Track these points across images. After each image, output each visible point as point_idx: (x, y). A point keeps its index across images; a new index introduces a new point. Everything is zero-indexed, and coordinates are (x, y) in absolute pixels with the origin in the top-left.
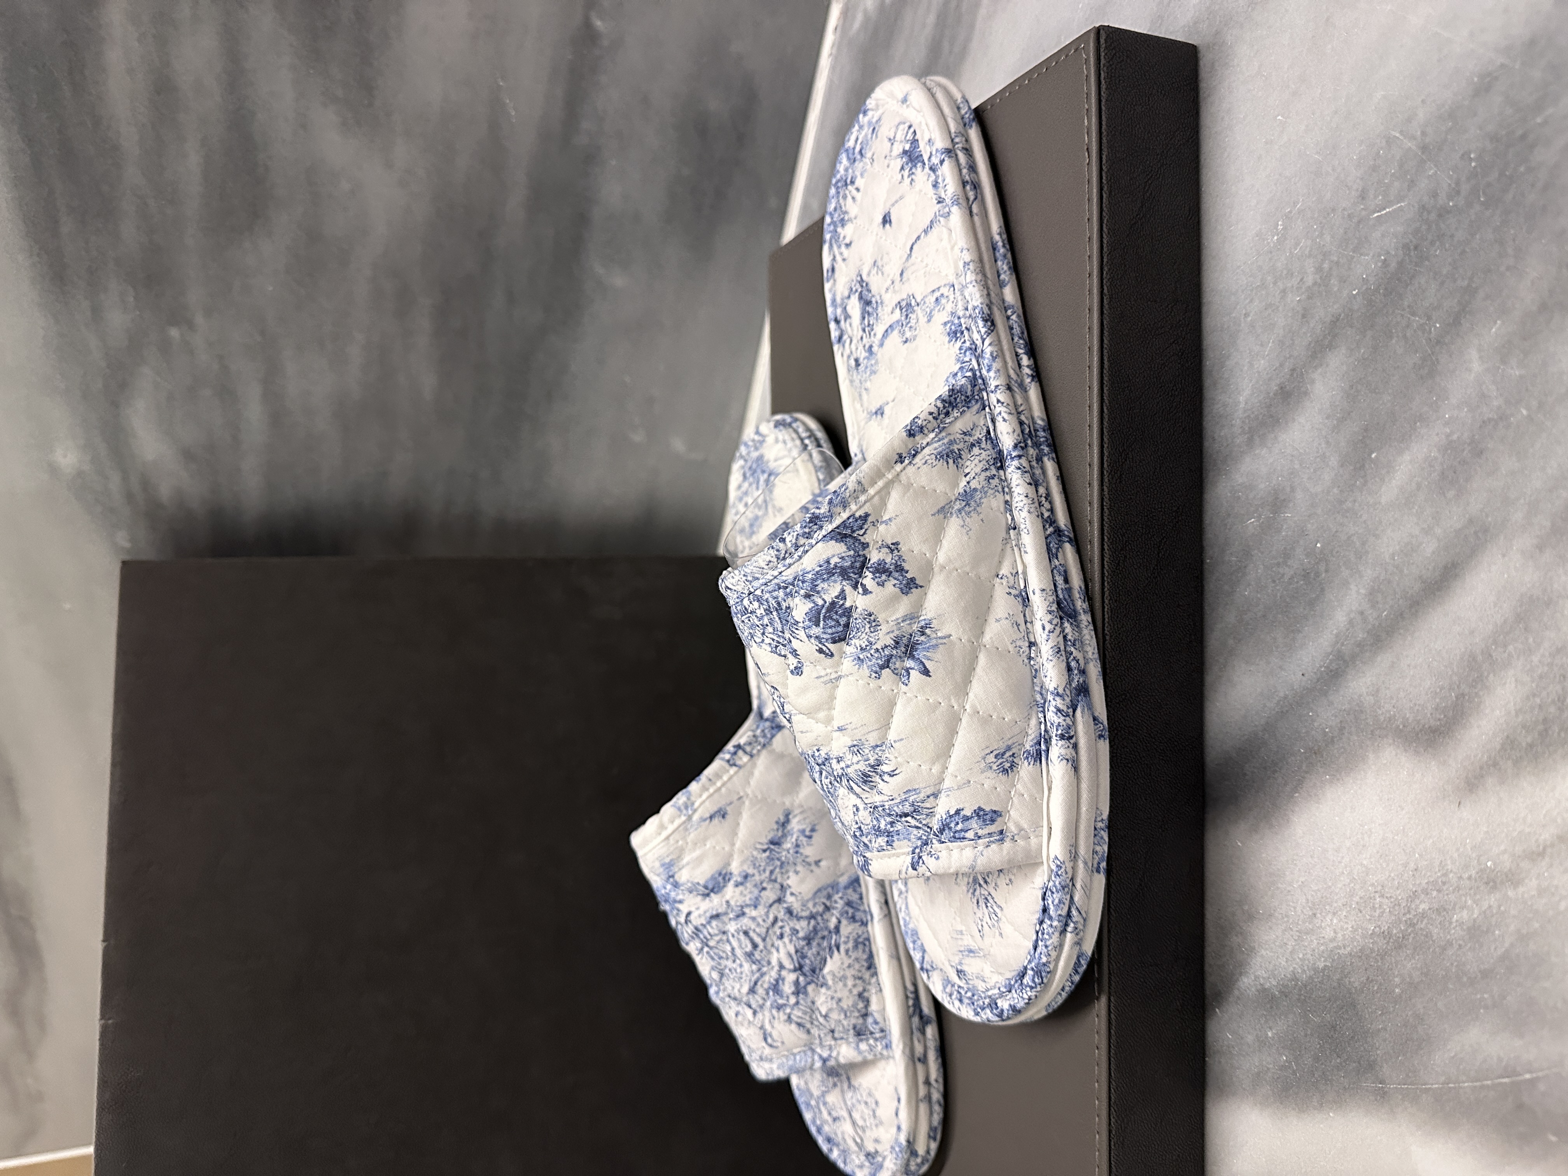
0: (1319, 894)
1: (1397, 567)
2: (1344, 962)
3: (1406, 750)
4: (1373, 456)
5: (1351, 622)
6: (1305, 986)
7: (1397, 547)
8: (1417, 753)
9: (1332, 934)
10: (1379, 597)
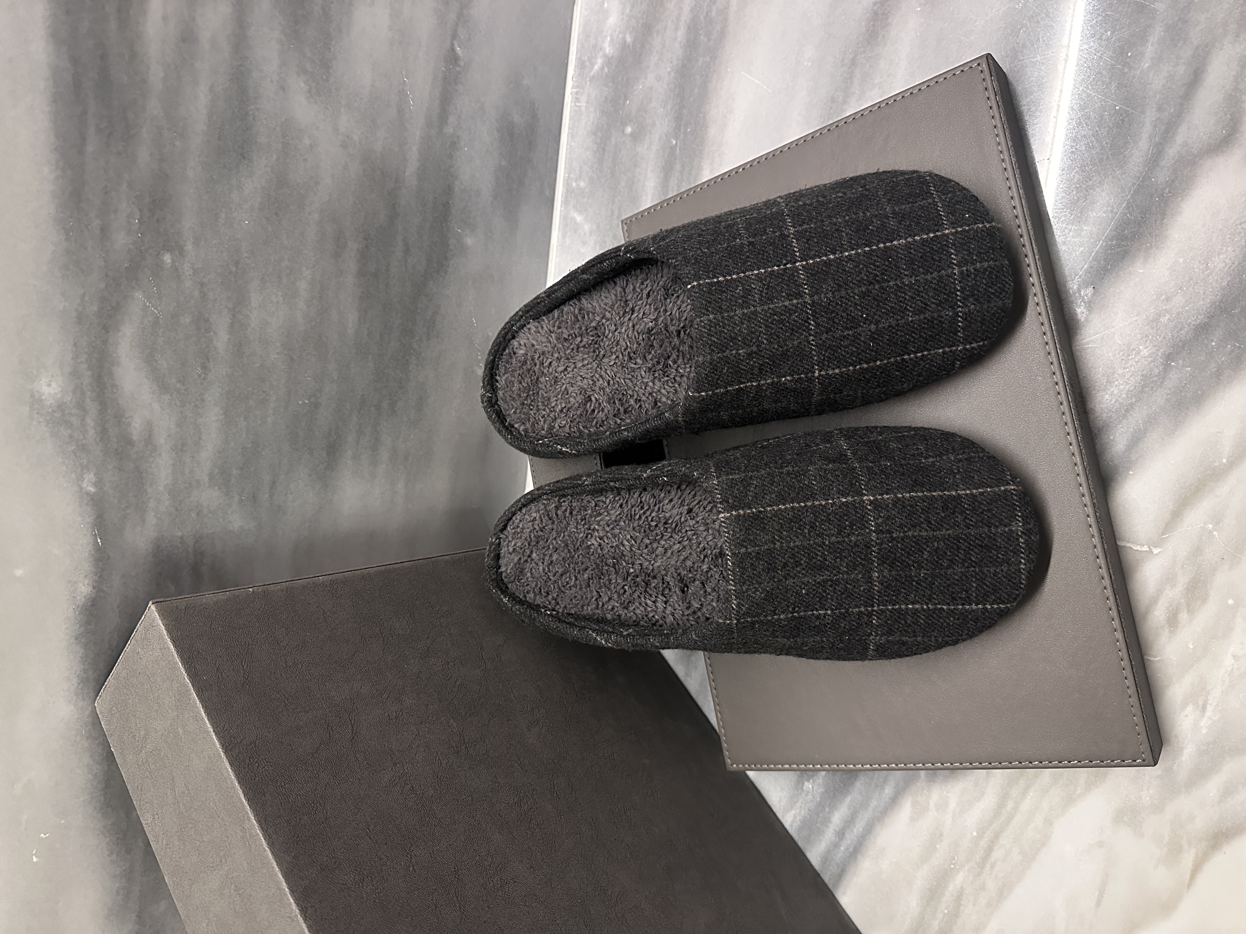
0: (1205, 253)
1: (1169, 88)
2: (1238, 270)
3: (1217, 155)
4: (1129, 54)
5: (1155, 126)
6: (1222, 301)
7: (1165, 81)
8: (1223, 152)
9: (1223, 264)
10: (1166, 106)
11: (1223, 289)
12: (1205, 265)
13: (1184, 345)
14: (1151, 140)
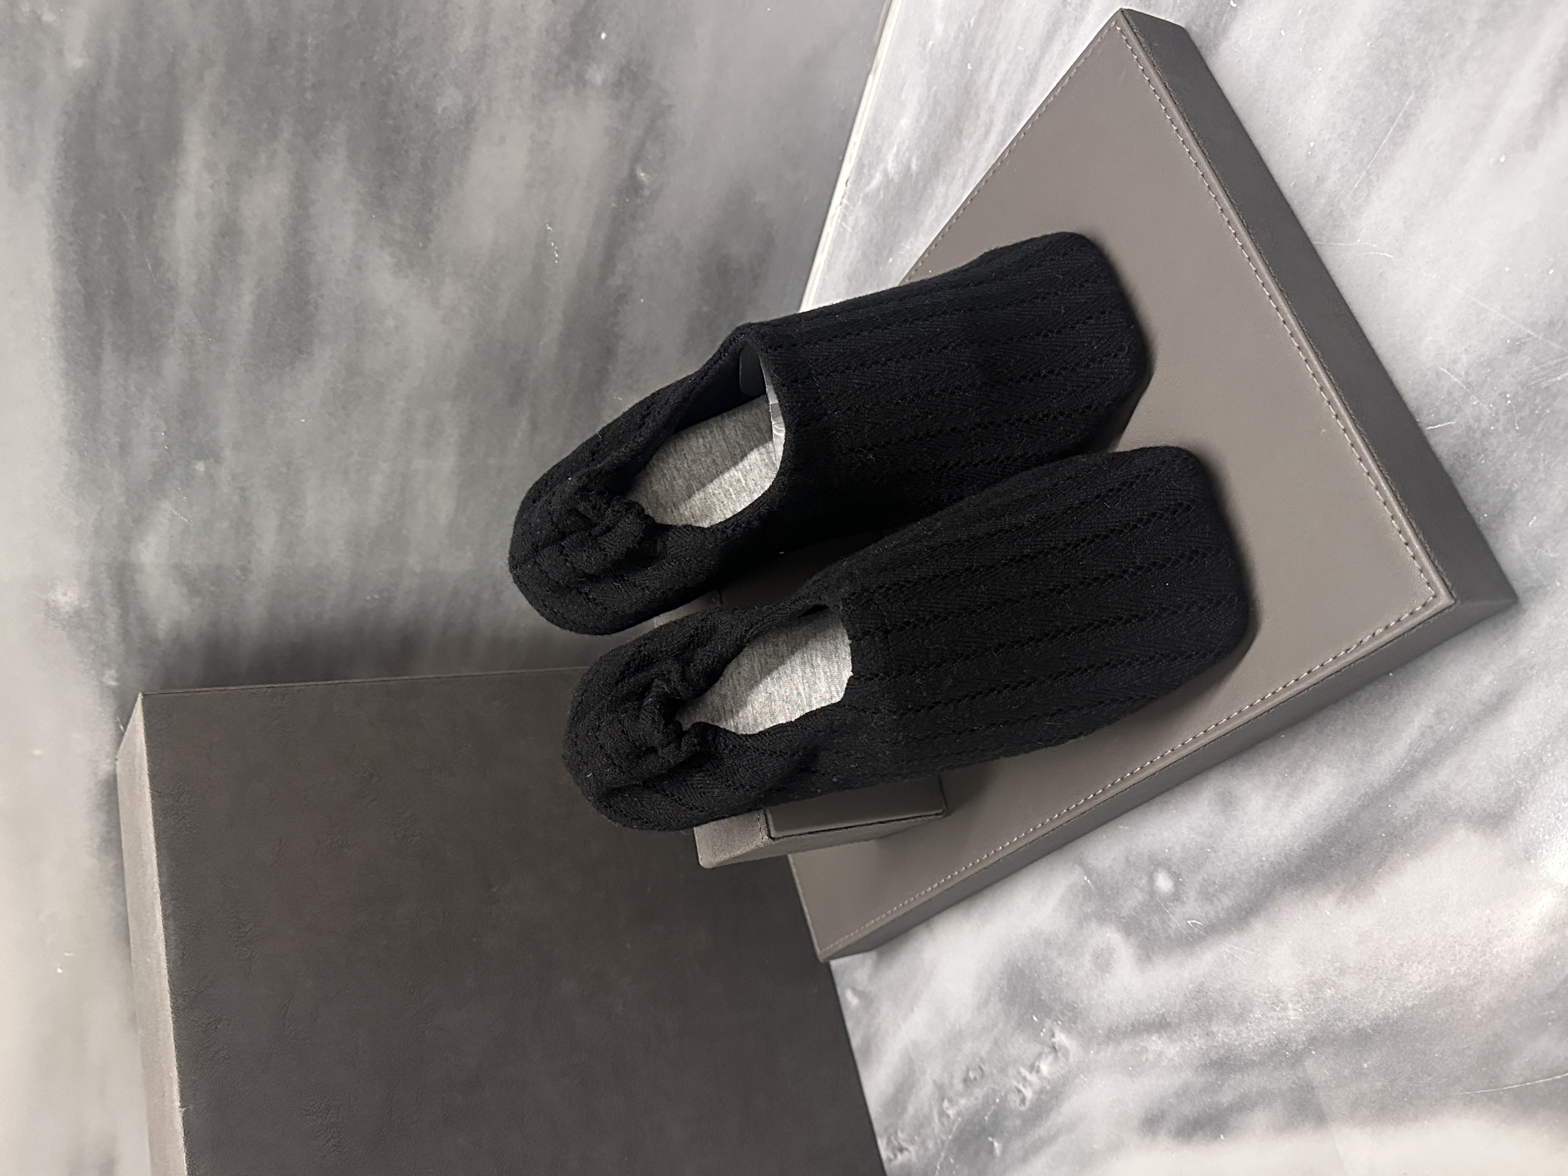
0: (1405, 948)
2: (1431, 999)
3: (1475, 832)
5: (1423, 735)
6: (1396, 1022)
8: (1484, 833)
9: (1418, 979)
10: (1446, 715)
11: (1405, 1009)
12: (1398, 963)
13: (1334, 1040)
14: (1410, 750)
